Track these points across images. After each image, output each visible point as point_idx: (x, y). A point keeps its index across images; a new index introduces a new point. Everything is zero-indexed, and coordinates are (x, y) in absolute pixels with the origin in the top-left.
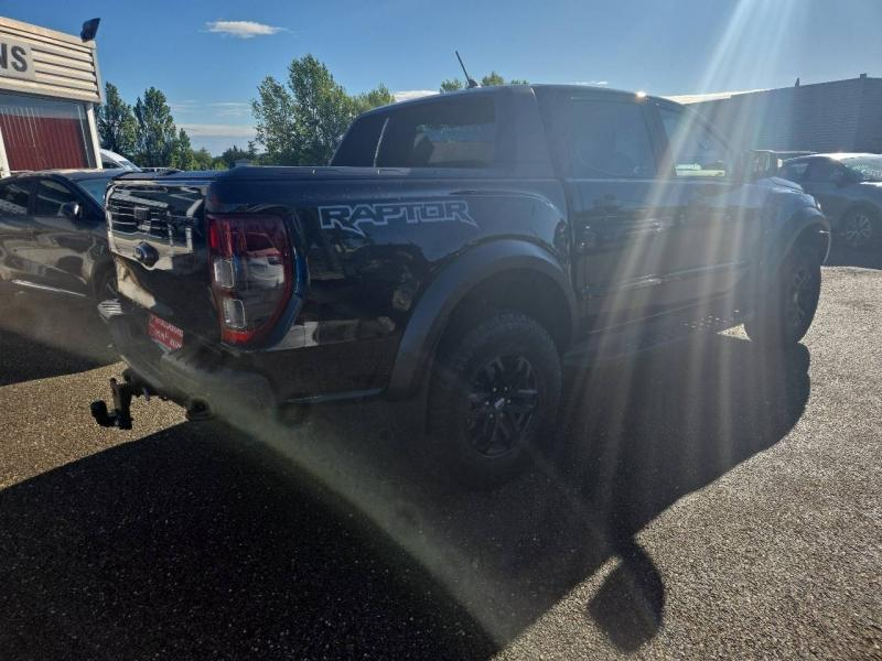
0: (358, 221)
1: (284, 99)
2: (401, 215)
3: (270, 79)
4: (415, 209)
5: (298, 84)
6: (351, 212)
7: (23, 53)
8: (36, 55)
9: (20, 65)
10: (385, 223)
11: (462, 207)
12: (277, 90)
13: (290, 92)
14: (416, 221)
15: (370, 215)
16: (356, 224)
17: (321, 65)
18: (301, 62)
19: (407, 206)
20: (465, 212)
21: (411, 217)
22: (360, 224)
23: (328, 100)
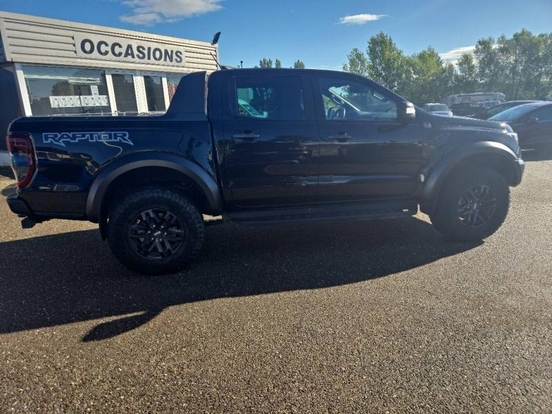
0: (62, 140)
1: (363, 62)
2: (86, 137)
3: (356, 50)
4: (94, 136)
5: (372, 52)
6: (59, 136)
7: (181, 54)
8: (188, 54)
9: (179, 59)
10: (77, 141)
11: (125, 135)
12: (359, 56)
13: (367, 56)
14: (95, 141)
15: (68, 137)
16: (61, 141)
17: (388, 38)
18: (376, 37)
19: (90, 134)
20: (126, 137)
21: (92, 138)
22: (63, 142)
23: (389, 60)
